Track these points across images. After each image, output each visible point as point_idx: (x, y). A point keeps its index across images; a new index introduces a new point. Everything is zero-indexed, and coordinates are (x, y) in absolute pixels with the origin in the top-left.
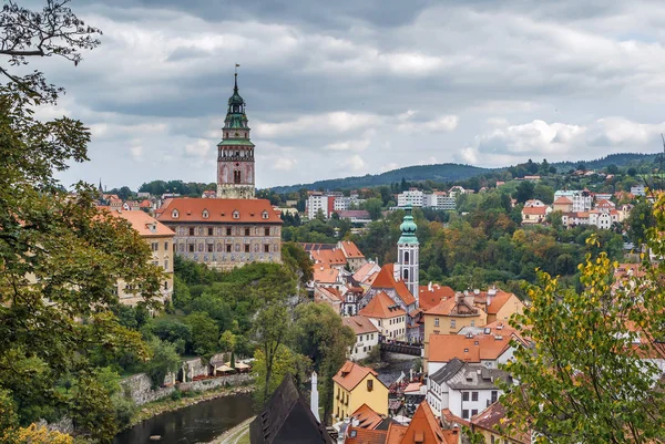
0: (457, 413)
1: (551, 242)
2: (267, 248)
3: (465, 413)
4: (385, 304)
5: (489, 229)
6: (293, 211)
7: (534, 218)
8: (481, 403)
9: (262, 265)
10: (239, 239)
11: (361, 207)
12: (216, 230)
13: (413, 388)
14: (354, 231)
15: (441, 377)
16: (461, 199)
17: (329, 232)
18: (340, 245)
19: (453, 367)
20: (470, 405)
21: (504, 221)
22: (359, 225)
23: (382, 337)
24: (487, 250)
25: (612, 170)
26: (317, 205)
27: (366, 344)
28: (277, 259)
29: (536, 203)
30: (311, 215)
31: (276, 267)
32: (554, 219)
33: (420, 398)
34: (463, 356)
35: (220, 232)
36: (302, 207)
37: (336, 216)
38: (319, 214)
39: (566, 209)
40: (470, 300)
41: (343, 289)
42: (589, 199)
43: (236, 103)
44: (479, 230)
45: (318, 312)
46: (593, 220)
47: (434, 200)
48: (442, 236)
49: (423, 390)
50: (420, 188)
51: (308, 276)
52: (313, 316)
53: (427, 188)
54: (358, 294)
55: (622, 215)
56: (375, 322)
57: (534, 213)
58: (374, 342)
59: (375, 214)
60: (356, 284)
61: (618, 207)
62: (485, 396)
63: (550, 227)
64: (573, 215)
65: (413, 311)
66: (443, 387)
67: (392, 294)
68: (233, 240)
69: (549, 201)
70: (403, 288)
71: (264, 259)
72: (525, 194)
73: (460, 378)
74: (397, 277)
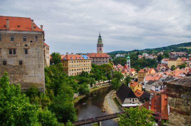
0: (154, 90)
1: (144, 61)
2: (107, 61)
3: (156, 90)
7: (140, 58)
8: (159, 88)
10: (102, 60)
28: (109, 63)
29: (140, 55)
31: (108, 65)
34: (152, 80)
35: (98, 59)
39: (145, 56)
42: (148, 54)
43: (100, 37)
46: (150, 58)
47: (122, 55)
50: (119, 54)
63: (143, 59)
64: (147, 57)
69: (142, 55)
71: (106, 63)
72: (138, 54)
73: (154, 84)
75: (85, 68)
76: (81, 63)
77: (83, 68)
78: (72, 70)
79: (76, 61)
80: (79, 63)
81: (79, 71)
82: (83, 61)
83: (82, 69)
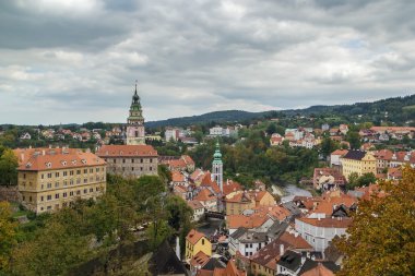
0: (243, 254)
1: (284, 155)
2: (151, 169)
3: (247, 254)
4: (207, 194)
5: (254, 148)
6: (159, 138)
7: (276, 143)
8: (254, 249)
9: (149, 177)
10: (137, 164)
11: (192, 136)
12: (127, 160)
13: (222, 239)
14: (189, 149)
15: (235, 236)
16: (241, 131)
17: (177, 149)
18: (183, 157)
19: (241, 231)
20: (249, 250)
21: (262, 144)
22: (192, 145)
23: (206, 210)
24: (254, 159)
25: (313, 116)
26: (171, 134)
27: (198, 214)
28: (156, 174)
29: (277, 136)
30: (168, 139)
31: (155, 178)
32: (286, 143)
33: (226, 245)
34: (246, 225)
35: (128, 161)
36: (163, 135)
37: (180, 140)
38: (172, 139)
39: (291, 138)
40: (248, 195)
41: (186, 185)
42: (302, 133)
43: (136, 98)
44: (250, 150)
45: (176, 200)
46: (304, 144)
47: (228, 132)
48: (233, 152)
49: (227, 241)
50: (221, 125)
51: (170, 180)
52: (174, 202)
53: (224, 126)
54: (194, 187)
55: (318, 141)
56: (202, 203)
57: (276, 140)
58: (202, 212)
59: (199, 139)
60: (192, 181)
61: (316, 137)
62: (256, 246)
63: (283, 147)
64: (295, 142)
65: (220, 196)
66: (237, 241)
67: (210, 188)
68: (135, 165)
69: (283, 134)
70: (215, 185)
71: (150, 174)
72: (272, 131)
73: (244, 237)
74: (212, 179)
75: (88, 188)
76: (75, 177)
77: (81, 189)
78: (49, 197)
79: (61, 172)
80: (68, 177)
81: (69, 199)
82: (82, 170)
83: (79, 192)
